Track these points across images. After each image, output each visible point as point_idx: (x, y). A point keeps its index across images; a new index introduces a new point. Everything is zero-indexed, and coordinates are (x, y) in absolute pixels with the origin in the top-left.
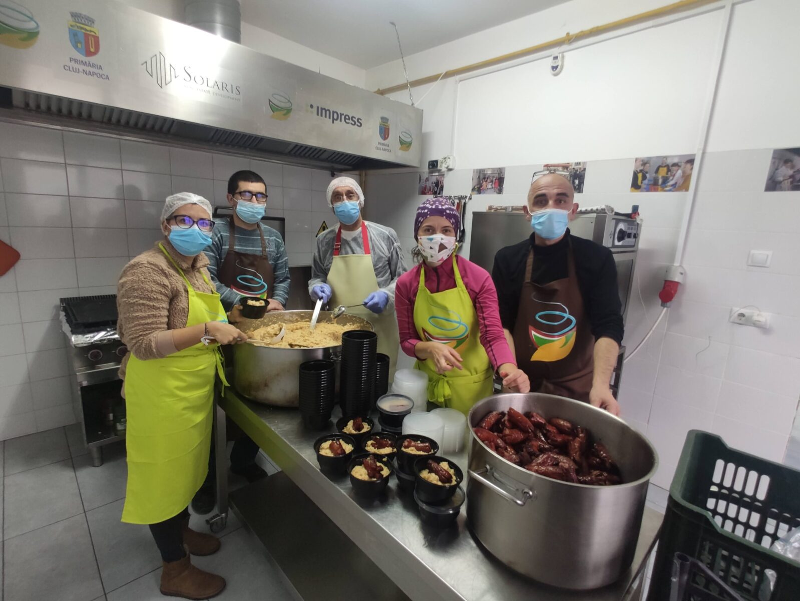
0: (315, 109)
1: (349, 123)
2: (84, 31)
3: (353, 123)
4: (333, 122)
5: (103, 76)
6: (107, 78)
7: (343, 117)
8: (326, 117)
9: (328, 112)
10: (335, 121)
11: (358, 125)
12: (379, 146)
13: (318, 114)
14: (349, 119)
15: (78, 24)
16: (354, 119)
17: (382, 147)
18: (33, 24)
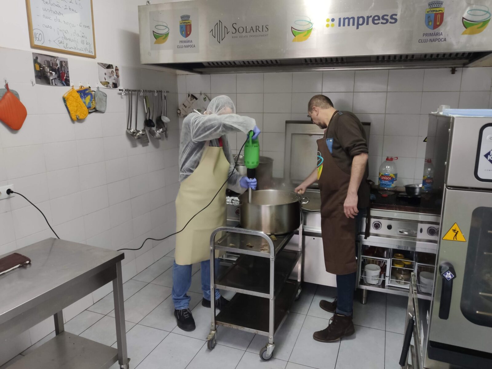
0: (337, 21)
1: (379, 23)
2: (185, 24)
3: (385, 21)
4: (358, 28)
5: (193, 46)
6: (194, 46)
7: (371, 19)
8: (349, 25)
9: (351, 20)
10: (359, 26)
11: (391, 23)
12: (425, 38)
13: (340, 25)
14: (379, 19)
15: (183, 21)
16: (385, 17)
17: (429, 38)
18: (167, 30)
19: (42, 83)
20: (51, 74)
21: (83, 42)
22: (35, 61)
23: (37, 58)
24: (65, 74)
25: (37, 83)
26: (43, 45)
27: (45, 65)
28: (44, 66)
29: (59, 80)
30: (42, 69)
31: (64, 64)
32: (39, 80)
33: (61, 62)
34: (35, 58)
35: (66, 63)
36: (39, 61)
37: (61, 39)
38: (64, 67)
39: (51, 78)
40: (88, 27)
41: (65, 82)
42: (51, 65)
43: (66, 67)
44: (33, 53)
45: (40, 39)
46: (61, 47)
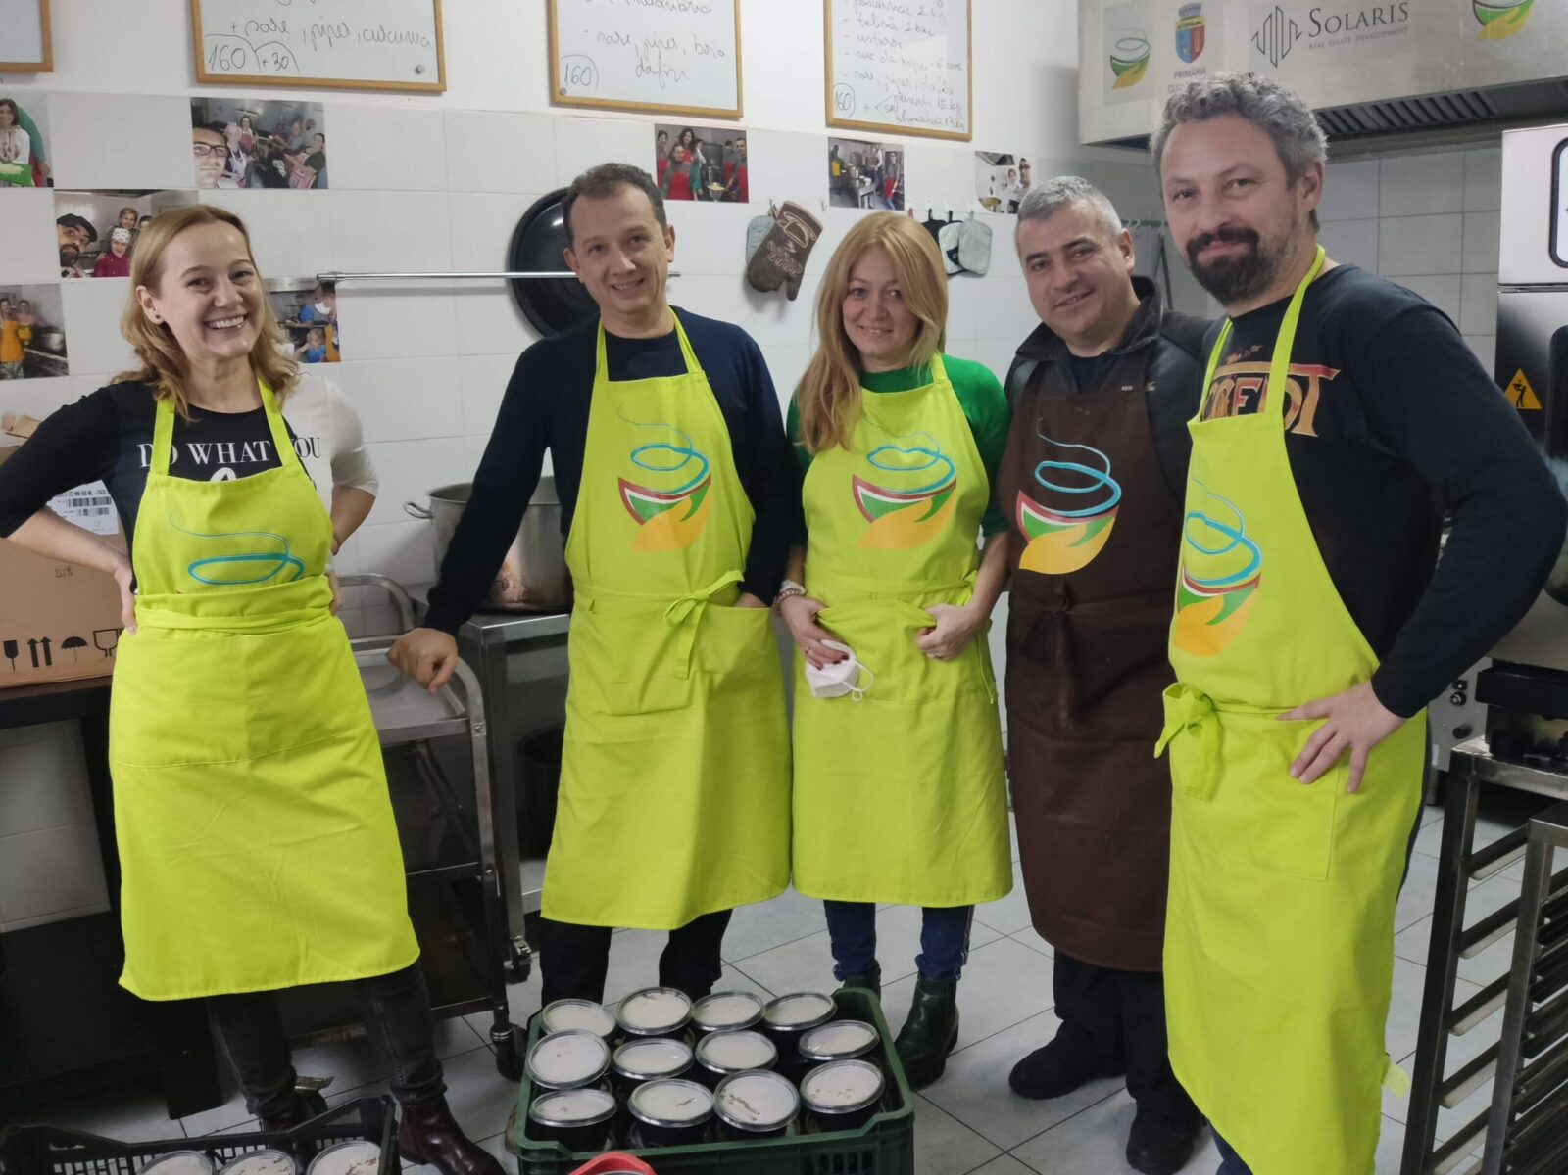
15: (1185, 22)
18: (1145, 47)
19: (843, 204)
20: (863, 182)
21: (941, 104)
22: (833, 156)
23: (836, 147)
24: (894, 181)
25: (833, 203)
26: (853, 118)
27: (851, 162)
28: (850, 165)
29: (880, 195)
30: (844, 172)
31: (894, 158)
32: (836, 197)
33: (888, 154)
34: (832, 149)
35: (899, 155)
36: (840, 154)
37: (891, 102)
38: (894, 165)
39: (862, 192)
40: (957, 66)
41: (894, 202)
42: (864, 163)
43: (898, 165)
44: (829, 138)
45: (846, 106)
46: (891, 120)
